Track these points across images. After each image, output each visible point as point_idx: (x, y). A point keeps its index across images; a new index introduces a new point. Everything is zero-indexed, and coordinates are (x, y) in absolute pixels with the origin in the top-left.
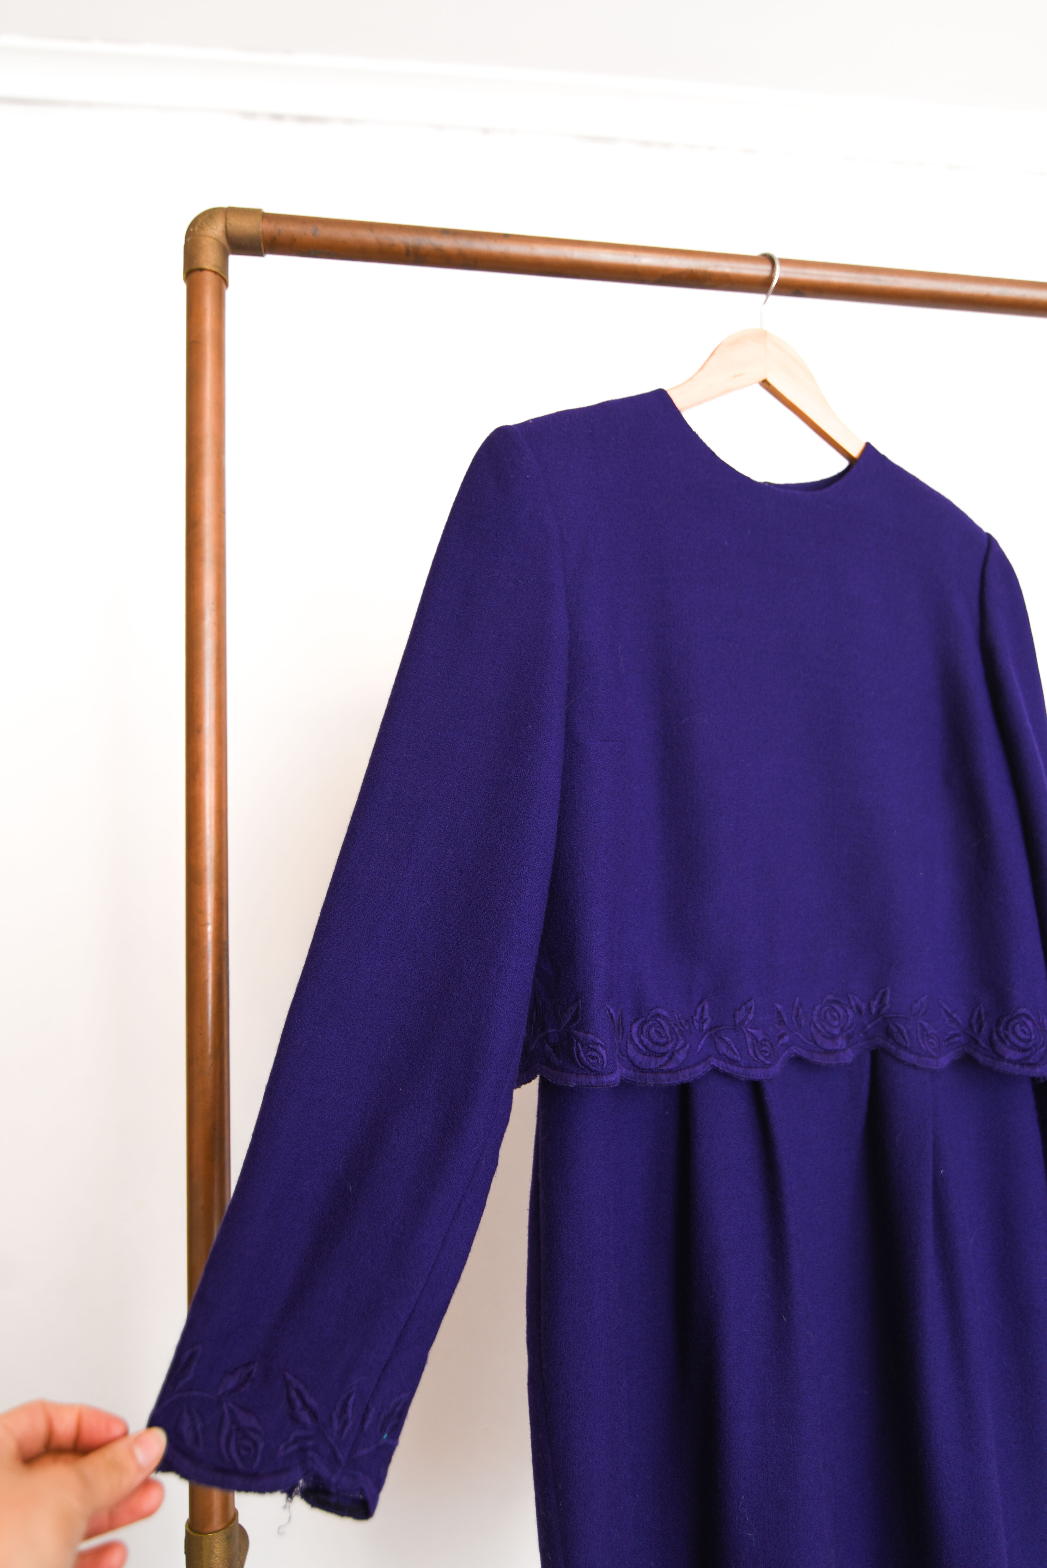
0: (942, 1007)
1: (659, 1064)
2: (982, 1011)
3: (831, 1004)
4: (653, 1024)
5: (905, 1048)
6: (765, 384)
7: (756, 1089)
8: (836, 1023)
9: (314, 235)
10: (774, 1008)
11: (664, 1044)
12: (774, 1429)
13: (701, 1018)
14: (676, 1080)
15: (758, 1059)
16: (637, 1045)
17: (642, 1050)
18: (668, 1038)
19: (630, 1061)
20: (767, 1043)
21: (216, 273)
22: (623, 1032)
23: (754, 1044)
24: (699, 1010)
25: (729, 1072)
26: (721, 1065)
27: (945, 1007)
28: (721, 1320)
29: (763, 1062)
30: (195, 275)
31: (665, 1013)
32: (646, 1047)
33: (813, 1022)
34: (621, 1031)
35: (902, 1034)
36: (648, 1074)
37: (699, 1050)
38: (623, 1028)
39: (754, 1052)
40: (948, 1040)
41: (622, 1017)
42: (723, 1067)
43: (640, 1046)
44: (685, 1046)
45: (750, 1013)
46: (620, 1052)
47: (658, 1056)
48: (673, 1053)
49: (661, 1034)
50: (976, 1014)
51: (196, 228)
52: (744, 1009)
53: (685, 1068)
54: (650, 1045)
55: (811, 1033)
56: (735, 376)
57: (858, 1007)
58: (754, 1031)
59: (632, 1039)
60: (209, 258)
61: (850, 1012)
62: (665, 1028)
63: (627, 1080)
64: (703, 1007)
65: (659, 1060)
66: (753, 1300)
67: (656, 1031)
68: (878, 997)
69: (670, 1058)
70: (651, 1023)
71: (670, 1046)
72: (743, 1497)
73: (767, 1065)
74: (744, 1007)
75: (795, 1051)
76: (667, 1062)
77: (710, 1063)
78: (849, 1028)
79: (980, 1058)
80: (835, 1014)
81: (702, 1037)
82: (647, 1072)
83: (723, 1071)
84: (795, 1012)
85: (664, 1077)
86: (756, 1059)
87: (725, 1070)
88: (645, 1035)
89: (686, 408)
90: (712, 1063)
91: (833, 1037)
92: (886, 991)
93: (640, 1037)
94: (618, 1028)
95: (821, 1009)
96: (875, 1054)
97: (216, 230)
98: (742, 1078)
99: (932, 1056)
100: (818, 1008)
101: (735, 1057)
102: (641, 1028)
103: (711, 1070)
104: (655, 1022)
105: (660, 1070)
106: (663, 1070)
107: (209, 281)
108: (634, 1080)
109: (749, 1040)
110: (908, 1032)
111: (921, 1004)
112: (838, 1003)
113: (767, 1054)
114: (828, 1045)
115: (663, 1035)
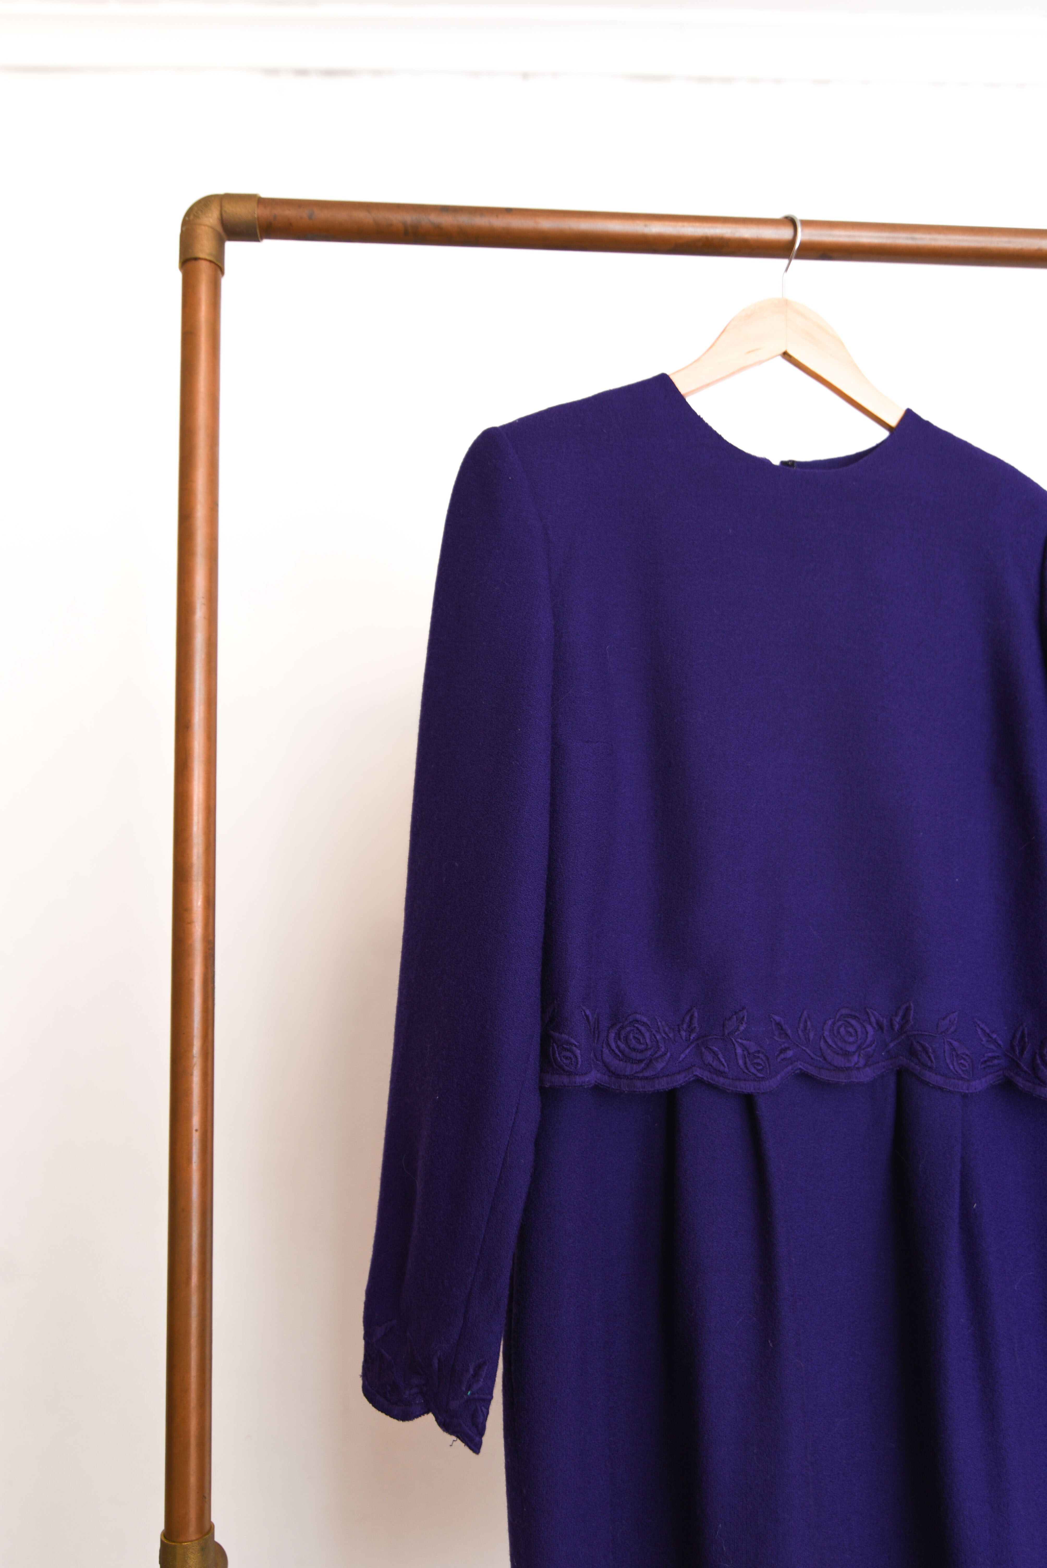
0: (979, 1025)
1: (635, 1071)
2: (1026, 1032)
3: (846, 1019)
4: (631, 1030)
5: (931, 1069)
6: (786, 356)
7: (748, 1102)
8: (851, 1039)
9: (310, 218)
10: (772, 1019)
11: (642, 1051)
12: (755, 1458)
13: (689, 1026)
14: (651, 1087)
15: (749, 1071)
16: (613, 1050)
17: (619, 1056)
18: (647, 1045)
19: (605, 1066)
20: (760, 1055)
21: (210, 261)
22: (598, 1037)
23: (745, 1056)
24: (688, 1018)
25: (714, 1083)
26: (706, 1075)
27: (982, 1026)
28: (700, 1339)
29: (755, 1075)
30: (189, 265)
31: (645, 1019)
32: (622, 1052)
33: (824, 1037)
34: (597, 1035)
35: (927, 1053)
36: (622, 1080)
37: (681, 1059)
38: (599, 1033)
39: (745, 1063)
40: (985, 1062)
41: (598, 1021)
42: (707, 1077)
43: (617, 1051)
44: (665, 1054)
45: (742, 1023)
46: (595, 1056)
47: (635, 1063)
48: (651, 1061)
49: (640, 1040)
50: (1018, 1036)
51: (192, 217)
52: (735, 1019)
53: (663, 1076)
54: (627, 1050)
55: (821, 1049)
56: (749, 352)
57: (878, 1023)
58: (744, 1042)
59: (608, 1045)
60: (204, 247)
61: (869, 1028)
62: (645, 1034)
63: (601, 1085)
64: (692, 1016)
65: (635, 1066)
66: (738, 1322)
67: (634, 1037)
68: (901, 1013)
69: (648, 1065)
70: (628, 1029)
71: (649, 1053)
72: (720, 1526)
73: (760, 1077)
74: (735, 1017)
75: (800, 1066)
76: (644, 1069)
77: (692, 1072)
78: (870, 1045)
79: (1020, 1082)
80: (851, 1030)
81: (688, 1047)
82: (621, 1078)
83: (708, 1081)
84: (801, 1025)
85: (638, 1083)
86: (746, 1071)
87: (710, 1080)
88: (622, 1040)
89: (692, 392)
90: (695, 1073)
91: (847, 1054)
92: (910, 1006)
93: (617, 1042)
94: (594, 1032)
95: (834, 1023)
96: (901, 1074)
97: (211, 219)
98: (729, 1090)
99: (962, 1079)
100: (830, 1022)
101: (722, 1068)
102: (618, 1035)
103: (694, 1081)
104: (632, 1028)
105: (635, 1077)
106: (638, 1077)
107: (204, 271)
108: (608, 1086)
109: (739, 1051)
110: (934, 1052)
111: (950, 1021)
112: (855, 1017)
113: (760, 1067)
114: (839, 1061)
115: (642, 1042)
